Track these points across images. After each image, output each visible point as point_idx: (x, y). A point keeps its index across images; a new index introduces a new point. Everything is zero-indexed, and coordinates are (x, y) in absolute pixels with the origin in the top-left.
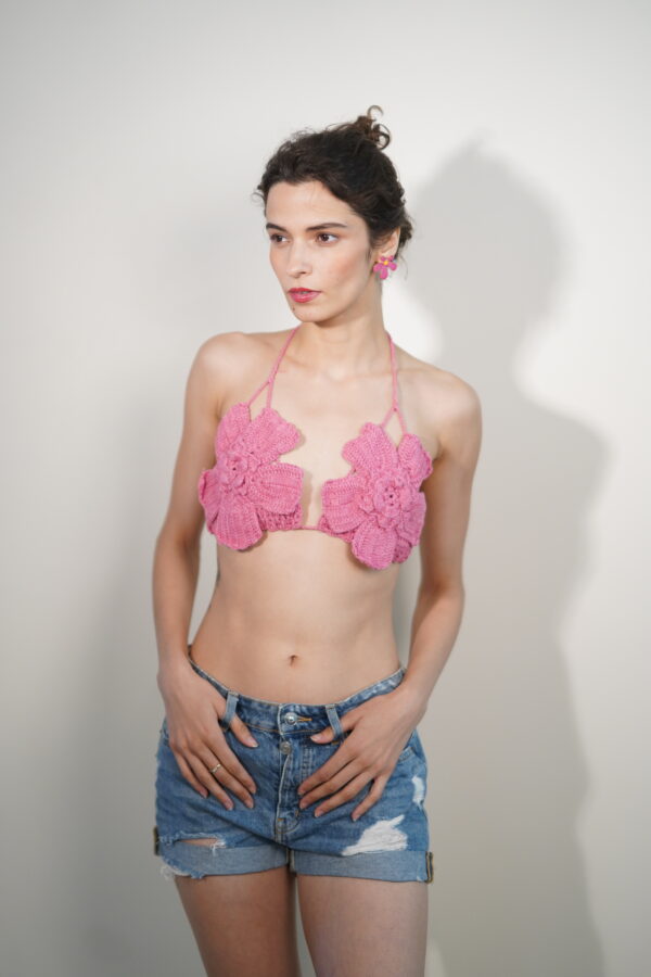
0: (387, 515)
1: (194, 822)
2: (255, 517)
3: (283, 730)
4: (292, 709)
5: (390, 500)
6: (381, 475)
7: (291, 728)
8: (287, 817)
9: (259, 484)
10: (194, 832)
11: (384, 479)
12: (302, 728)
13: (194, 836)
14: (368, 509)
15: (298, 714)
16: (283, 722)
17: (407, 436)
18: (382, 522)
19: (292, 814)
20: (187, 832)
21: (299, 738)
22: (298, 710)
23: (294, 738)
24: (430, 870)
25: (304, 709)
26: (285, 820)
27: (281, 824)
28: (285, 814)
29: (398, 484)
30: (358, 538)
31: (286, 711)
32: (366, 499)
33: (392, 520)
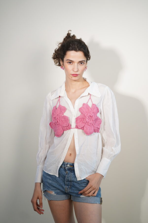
0: (90, 122)
1: (49, 187)
2: (61, 128)
3: (66, 168)
4: (69, 164)
5: (90, 119)
6: (87, 114)
7: (68, 168)
8: (68, 188)
9: (61, 121)
10: (49, 189)
11: (88, 115)
12: (71, 168)
13: (49, 190)
14: (85, 122)
15: (70, 165)
16: (66, 166)
17: (93, 104)
18: (89, 124)
19: (69, 187)
20: (47, 189)
21: (70, 170)
22: (70, 164)
23: (69, 170)
24: (101, 202)
25: (71, 164)
26: (67, 188)
27: (66, 189)
28: (67, 187)
29: (91, 116)
30: (85, 128)
31: (67, 164)
32: (85, 120)
33: (91, 123)
